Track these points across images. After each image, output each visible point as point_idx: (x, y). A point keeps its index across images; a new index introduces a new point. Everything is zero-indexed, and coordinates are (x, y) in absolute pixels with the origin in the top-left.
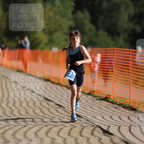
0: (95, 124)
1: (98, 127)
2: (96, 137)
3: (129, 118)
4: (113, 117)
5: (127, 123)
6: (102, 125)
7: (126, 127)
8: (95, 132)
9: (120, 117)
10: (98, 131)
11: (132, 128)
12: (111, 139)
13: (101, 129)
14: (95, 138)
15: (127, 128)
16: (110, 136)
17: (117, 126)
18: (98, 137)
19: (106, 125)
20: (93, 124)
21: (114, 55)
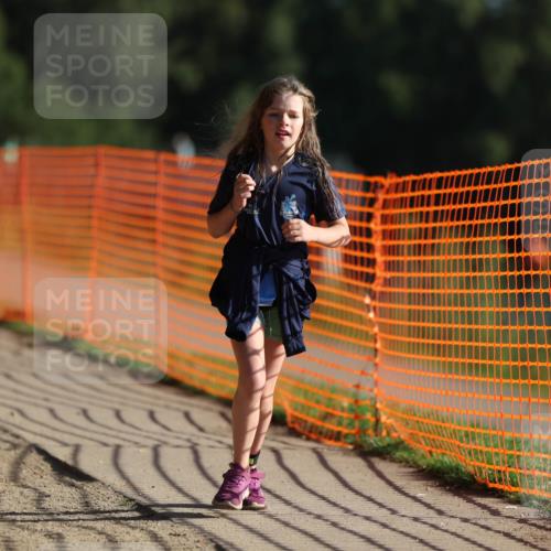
0: (24, 440)
1: (35, 452)
2: (26, 491)
3: (152, 415)
4: (93, 413)
5: (145, 434)
6: (52, 443)
7: (141, 450)
8: (24, 471)
9: (118, 414)
10: (36, 467)
11: (165, 452)
12: (85, 496)
13: (45, 460)
14: (22, 493)
15: (147, 453)
16: (79, 483)
17: (105, 445)
18: (35, 489)
19: (67, 441)
20: (16, 441)
21: (95, 176)
